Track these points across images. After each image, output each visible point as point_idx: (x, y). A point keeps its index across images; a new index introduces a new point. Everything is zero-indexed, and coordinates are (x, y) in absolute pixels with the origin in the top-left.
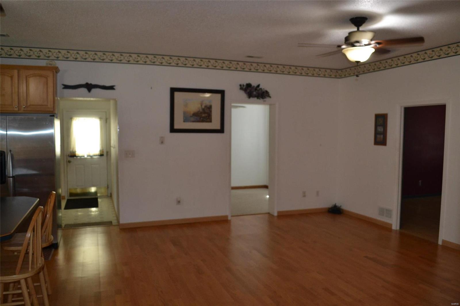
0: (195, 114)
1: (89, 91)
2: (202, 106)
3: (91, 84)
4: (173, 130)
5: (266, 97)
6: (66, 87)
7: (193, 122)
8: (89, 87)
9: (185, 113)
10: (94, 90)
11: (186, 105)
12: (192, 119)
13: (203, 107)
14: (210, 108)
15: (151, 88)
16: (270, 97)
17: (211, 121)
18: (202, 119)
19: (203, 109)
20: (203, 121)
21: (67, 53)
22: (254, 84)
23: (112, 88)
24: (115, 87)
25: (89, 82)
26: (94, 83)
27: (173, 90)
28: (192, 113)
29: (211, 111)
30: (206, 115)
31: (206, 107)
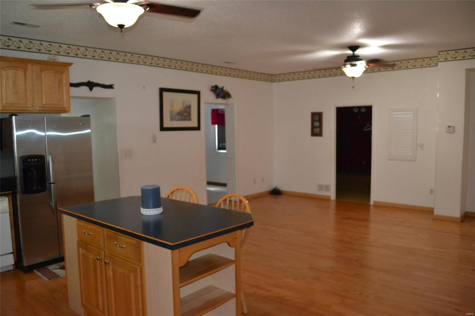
0: (179, 114)
1: (91, 89)
2: (183, 105)
3: (93, 83)
4: (163, 129)
5: (226, 98)
6: (72, 85)
7: (178, 120)
8: (91, 85)
9: (171, 112)
10: (95, 89)
11: (172, 105)
12: (177, 118)
13: (185, 106)
14: (189, 107)
15: (144, 88)
16: (231, 98)
17: (190, 120)
18: (184, 117)
19: (185, 109)
20: (185, 120)
21: (68, 48)
22: (220, 86)
23: (110, 87)
24: (113, 86)
25: (92, 80)
26: (95, 81)
27: (162, 90)
28: (177, 112)
29: (190, 110)
30: (187, 114)
31: (186, 106)
